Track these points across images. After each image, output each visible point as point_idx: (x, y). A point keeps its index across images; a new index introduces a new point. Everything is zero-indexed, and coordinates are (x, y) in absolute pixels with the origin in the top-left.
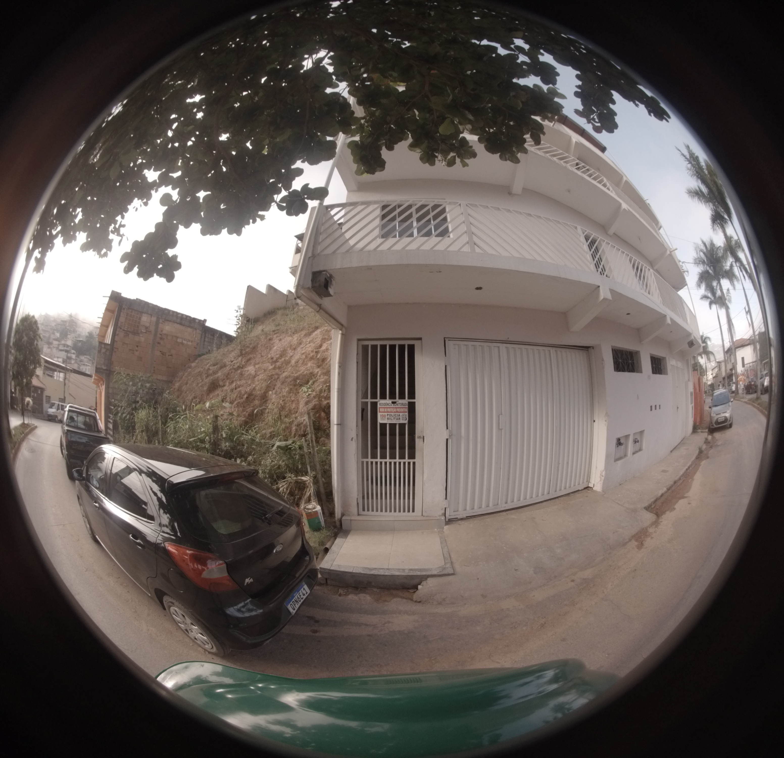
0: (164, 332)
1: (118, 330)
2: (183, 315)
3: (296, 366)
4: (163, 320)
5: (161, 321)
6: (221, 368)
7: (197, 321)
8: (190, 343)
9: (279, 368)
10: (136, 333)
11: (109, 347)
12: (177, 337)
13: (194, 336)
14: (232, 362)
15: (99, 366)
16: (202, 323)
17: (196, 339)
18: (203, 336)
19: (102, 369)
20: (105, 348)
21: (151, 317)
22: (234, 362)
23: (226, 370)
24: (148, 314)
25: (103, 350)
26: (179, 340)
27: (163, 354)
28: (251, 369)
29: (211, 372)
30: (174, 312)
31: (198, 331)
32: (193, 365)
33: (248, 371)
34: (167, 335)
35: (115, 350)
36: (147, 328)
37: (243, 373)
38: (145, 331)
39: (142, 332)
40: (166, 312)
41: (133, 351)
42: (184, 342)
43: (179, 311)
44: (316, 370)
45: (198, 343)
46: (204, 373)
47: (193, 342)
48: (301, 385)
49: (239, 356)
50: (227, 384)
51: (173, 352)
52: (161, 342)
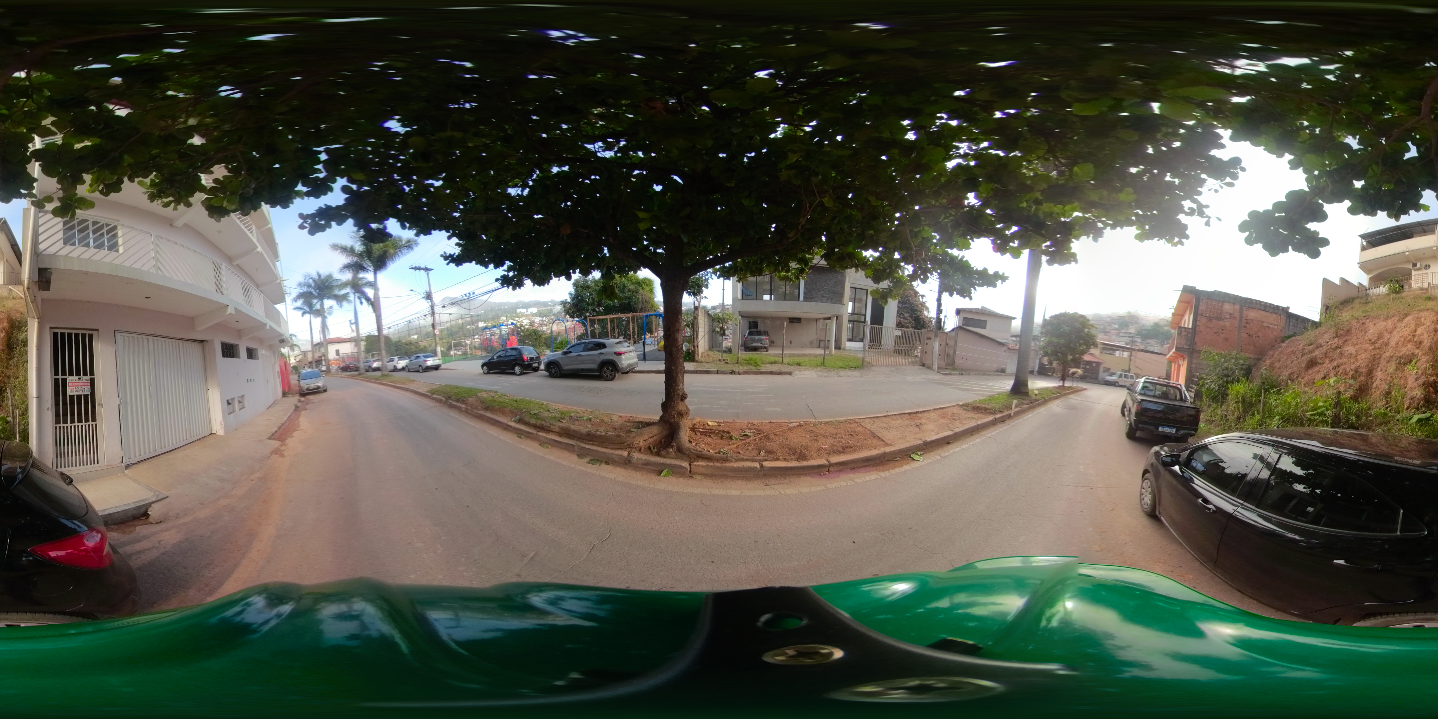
0: (1249, 317)
1: (1198, 316)
2: (1266, 303)
3: (1397, 347)
4: (1247, 308)
5: (1244, 308)
6: (1317, 348)
7: (1280, 308)
9: (1379, 348)
10: (1219, 319)
11: (1191, 331)
12: (1261, 323)
13: (1277, 322)
15: (1180, 346)
16: (1285, 309)
17: (1280, 324)
18: (1288, 321)
19: (1184, 348)
20: (1186, 331)
21: (1234, 305)
22: (1329, 343)
23: (1324, 349)
24: (1231, 303)
25: (1184, 333)
26: (1265, 325)
27: (1250, 336)
28: (1350, 349)
29: (1306, 351)
30: (1257, 301)
32: (1284, 345)
33: (1348, 350)
34: (1252, 320)
35: (1196, 333)
36: (1231, 315)
37: (1343, 352)
38: (1228, 317)
39: (1225, 318)
40: (1249, 301)
41: (1218, 333)
42: (1271, 326)
43: (1261, 300)
44: (1417, 351)
45: (1280, 328)
46: (1297, 352)
47: (1276, 327)
48: (1405, 364)
49: (1334, 338)
50: (1327, 361)
51: (1260, 334)
52: (1248, 326)
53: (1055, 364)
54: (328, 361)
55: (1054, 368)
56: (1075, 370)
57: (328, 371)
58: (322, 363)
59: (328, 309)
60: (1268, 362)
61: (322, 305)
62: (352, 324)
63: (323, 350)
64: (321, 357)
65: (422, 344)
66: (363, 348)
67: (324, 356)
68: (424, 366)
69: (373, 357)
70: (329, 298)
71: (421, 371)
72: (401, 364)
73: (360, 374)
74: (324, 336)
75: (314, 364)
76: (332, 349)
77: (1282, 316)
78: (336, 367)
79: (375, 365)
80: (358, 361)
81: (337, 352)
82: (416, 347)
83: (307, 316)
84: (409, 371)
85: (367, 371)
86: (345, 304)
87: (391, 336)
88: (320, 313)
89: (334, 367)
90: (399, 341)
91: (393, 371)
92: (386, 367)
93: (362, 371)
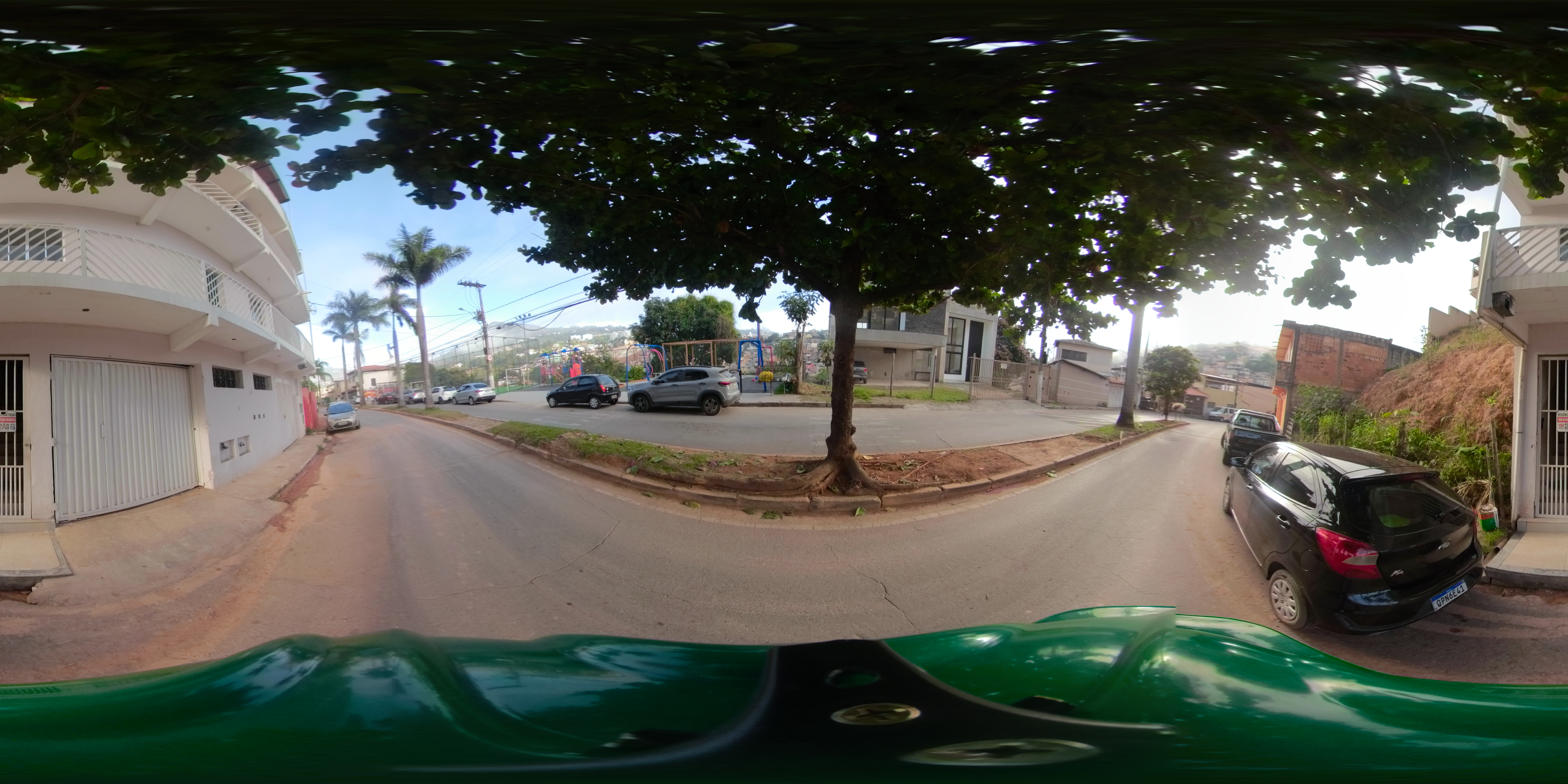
0: (1350, 351)
1: (1298, 350)
2: (1367, 336)
3: (1482, 379)
4: (1348, 341)
5: (1345, 342)
6: (1410, 381)
8: (1375, 361)
9: (1466, 381)
10: (1319, 352)
11: (1291, 366)
12: (1363, 356)
13: (1379, 354)
14: (1420, 375)
15: (1279, 380)
16: (1388, 342)
17: (1382, 356)
18: (1391, 354)
19: (1283, 382)
20: (1285, 366)
21: (1334, 339)
22: (1422, 376)
23: (1415, 383)
24: (1330, 337)
25: (1284, 368)
26: (1366, 358)
27: (1350, 369)
28: (1438, 382)
29: (1400, 384)
30: (1357, 334)
32: (1382, 378)
33: (1436, 384)
34: (1353, 354)
35: (1296, 367)
36: (1331, 348)
37: (1432, 385)
38: (1329, 351)
39: (1326, 352)
40: (1350, 333)
41: (1318, 367)
43: (1363, 333)
44: (1500, 383)
45: (1383, 361)
46: (1392, 385)
47: (1378, 360)
48: (1486, 397)
49: (1427, 371)
50: (1416, 395)
51: (1361, 367)
52: (1348, 359)
53: (1158, 398)
54: (363, 392)
55: (1156, 403)
56: (1178, 404)
57: (363, 403)
58: (356, 394)
59: (363, 333)
60: (1365, 396)
61: (356, 328)
62: (391, 348)
63: (357, 380)
64: (355, 387)
65: (469, 373)
66: (403, 377)
67: (359, 386)
68: (475, 397)
69: (413, 388)
70: (364, 320)
71: (471, 403)
72: (448, 395)
73: (399, 407)
74: (359, 363)
75: (347, 396)
76: (367, 378)
77: (1385, 349)
78: (372, 399)
79: (417, 396)
80: (397, 391)
81: (373, 381)
82: (463, 376)
83: (339, 341)
84: (457, 403)
85: (408, 403)
86: (382, 327)
87: (434, 364)
88: (354, 337)
89: (369, 399)
90: (444, 369)
91: (438, 403)
92: (431, 399)
93: (403, 403)
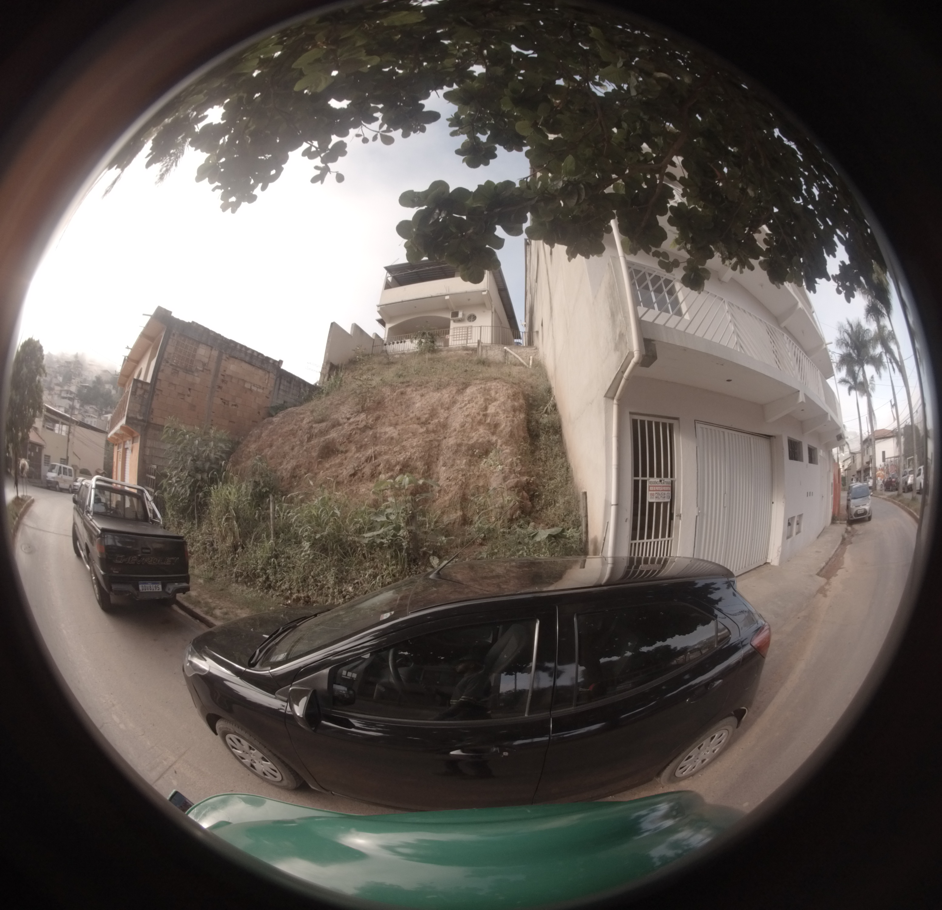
0: (229, 373)
1: (163, 364)
2: (253, 351)
3: (464, 431)
4: (228, 356)
5: (224, 357)
6: (334, 426)
7: (271, 361)
8: (260, 391)
9: (434, 432)
10: (188, 370)
11: (148, 388)
12: (244, 381)
13: (267, 382)
14: (349, 419)
15: (131, 415)
16: (277, 364)
17: (269, 385)
18: (278, 382)
19: (136, 419)
20: (142, 388)
21: (211, 350)
22: (352, 420)
23: (346, 429)
24: (207, 345)
25: (139, 392)
26: (247, 386)
27: (224, 403)
28: (389, 431)
30: (242, 346)
31: (272, 375)
33: (385, 433)
34: (231, 377)
35: (157, 392)
36: (204, 364)
37: (378, 435)
38: (201, 369)
39: (197, 370)
40: (232, 344)
41: (184, 395)
42: (254, 389)
43: (248, 346)
44: (494, 439)
45: (271, 393)
46: (300, 432)
47: (263, 392)
52: (225, 387)
60: (254, 447)
